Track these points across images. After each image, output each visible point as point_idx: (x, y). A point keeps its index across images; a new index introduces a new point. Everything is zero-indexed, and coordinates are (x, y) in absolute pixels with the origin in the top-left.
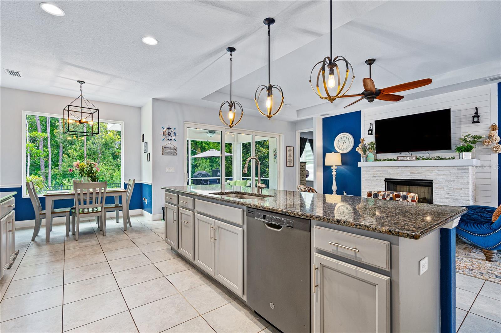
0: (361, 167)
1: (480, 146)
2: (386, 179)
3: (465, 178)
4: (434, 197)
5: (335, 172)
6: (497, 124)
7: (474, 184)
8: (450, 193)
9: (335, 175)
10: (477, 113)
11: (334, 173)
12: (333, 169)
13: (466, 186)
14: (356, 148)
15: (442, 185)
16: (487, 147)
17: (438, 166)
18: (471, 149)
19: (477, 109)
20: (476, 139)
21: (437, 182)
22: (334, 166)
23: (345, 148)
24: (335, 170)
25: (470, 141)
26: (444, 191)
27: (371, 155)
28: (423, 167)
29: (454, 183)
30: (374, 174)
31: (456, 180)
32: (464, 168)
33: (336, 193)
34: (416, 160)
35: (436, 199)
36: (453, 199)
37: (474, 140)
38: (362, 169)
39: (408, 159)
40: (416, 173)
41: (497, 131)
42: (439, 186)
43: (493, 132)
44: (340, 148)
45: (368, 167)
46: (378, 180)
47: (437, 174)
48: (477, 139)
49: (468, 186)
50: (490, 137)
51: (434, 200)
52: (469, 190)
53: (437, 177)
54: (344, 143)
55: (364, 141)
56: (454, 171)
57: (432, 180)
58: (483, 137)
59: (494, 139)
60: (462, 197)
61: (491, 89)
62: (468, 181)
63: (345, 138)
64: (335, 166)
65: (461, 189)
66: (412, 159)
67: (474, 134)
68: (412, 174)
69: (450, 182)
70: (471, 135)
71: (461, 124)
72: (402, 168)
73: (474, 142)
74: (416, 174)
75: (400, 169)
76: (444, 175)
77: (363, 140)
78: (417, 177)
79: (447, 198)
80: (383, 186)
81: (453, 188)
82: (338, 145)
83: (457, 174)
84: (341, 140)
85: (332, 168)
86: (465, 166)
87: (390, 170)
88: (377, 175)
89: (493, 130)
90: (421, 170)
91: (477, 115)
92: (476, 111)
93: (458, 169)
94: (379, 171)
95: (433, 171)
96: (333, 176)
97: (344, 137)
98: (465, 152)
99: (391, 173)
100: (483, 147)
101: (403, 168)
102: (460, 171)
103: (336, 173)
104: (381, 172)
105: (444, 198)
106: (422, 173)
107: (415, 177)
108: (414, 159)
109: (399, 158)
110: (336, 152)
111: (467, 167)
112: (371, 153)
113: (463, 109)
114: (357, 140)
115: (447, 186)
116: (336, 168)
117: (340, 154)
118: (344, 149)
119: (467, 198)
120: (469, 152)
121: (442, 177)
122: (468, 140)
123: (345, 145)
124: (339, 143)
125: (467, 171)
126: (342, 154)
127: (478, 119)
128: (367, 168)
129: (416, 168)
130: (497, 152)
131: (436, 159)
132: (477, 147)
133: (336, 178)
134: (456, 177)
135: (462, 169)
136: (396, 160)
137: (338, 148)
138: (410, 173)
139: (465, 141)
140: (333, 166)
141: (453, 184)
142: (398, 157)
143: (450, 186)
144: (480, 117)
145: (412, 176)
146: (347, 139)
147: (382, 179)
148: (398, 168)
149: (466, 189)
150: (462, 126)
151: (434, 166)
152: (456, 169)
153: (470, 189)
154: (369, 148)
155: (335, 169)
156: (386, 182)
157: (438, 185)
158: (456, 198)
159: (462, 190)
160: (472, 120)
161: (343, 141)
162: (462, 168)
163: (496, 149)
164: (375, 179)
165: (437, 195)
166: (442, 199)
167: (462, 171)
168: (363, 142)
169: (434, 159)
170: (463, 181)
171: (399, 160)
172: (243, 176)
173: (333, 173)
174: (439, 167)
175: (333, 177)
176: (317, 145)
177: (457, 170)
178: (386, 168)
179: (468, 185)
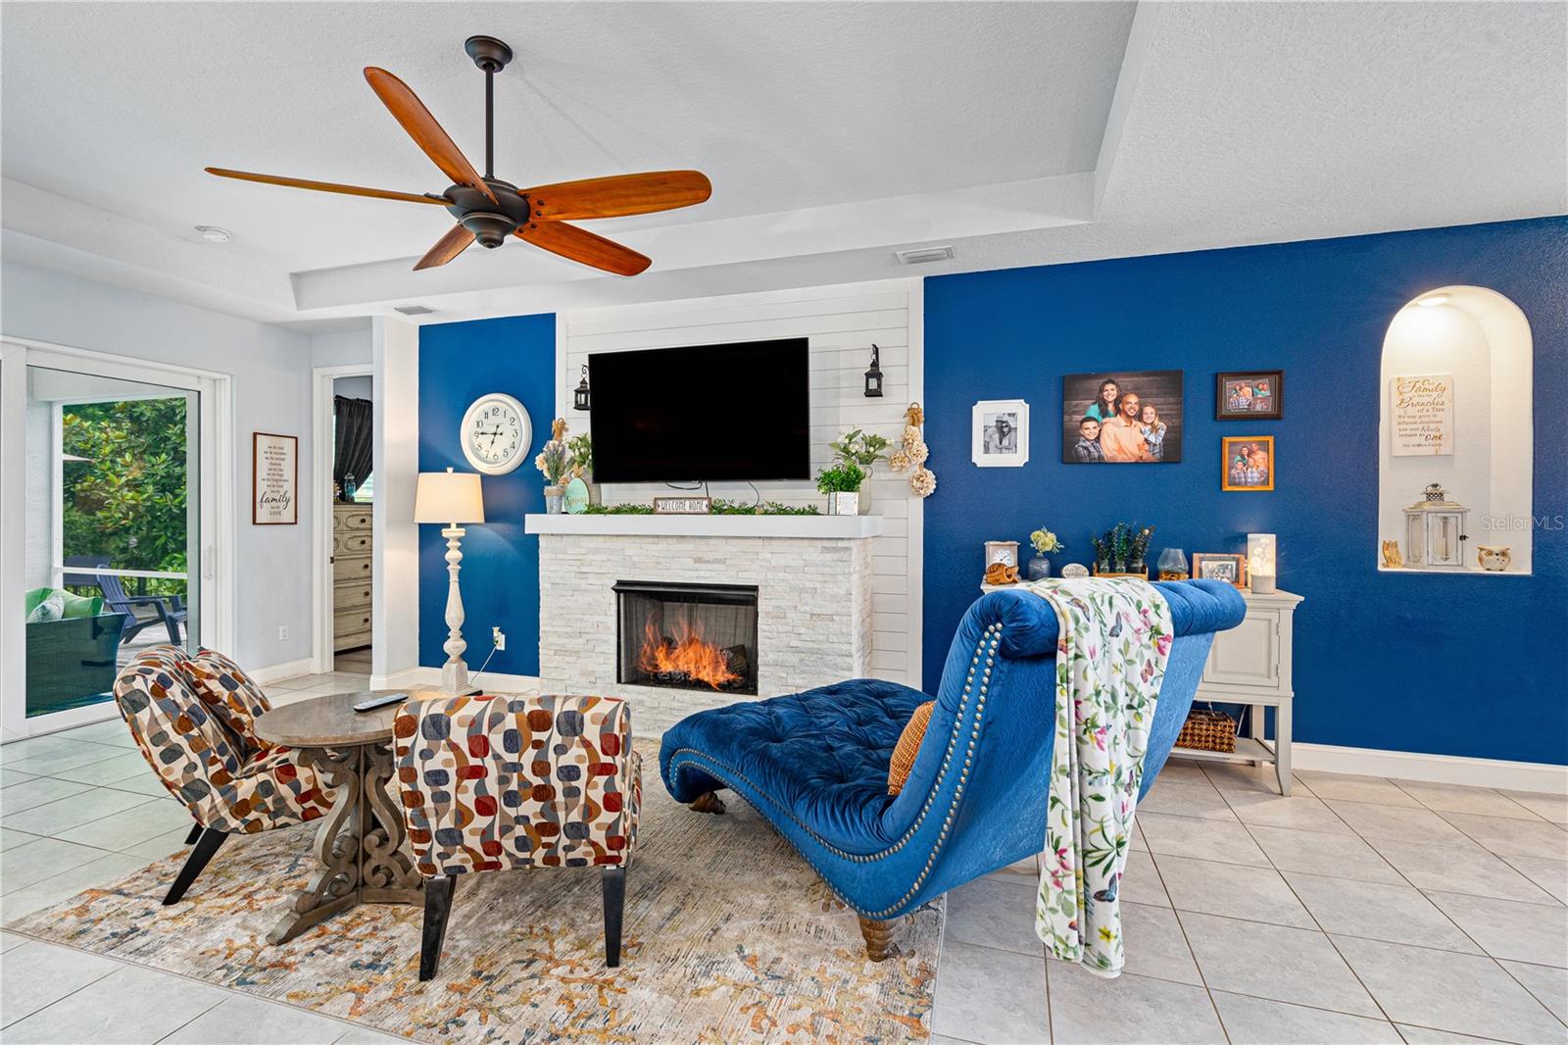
0: (538, 535)
1: (885, 472)
2: (619, 583)
3: (841, 581)
4: (759, 647)
5: (459, 549)
6: (922, 407)
7: (868, 596)
8: (802, 630)
9: (459, 564)
10: (875, 364)
11: (453, 555)
12: (447, 540)
13: (843, 607)
14: (537, 458)
15: (782, 603)
16: (899, 477)
17: (770, 538)
18: (859, 483)
19: (876, 351)
20: (872, 449)
21: (770, 594)
22: (453, 526)
23: (500, 453)
24: (459, 544)
25: (857, 452)
26: (787, 624)
27: (578, 485)
28: (729, 541)
29: (813, 597)
30: (583, 565)
31: (818, 585)
32: (841, 544)
33: (461, 637)
34: (710, 513)
35: (767, 655)
36: (811, 652)
37: (869, 452)
38: (542, 542)
39: (688, 510)
40: (709, 562)
41: (922, 425)
42: (773, 607)
43: (913, 428)
44: (483, 453)
45: (561, 535)
46: (595, 588)
47: (768, 565)
48: (874, 447)
49: (849, 607)
50: (906, 443)
51: (759, 659)
52: (851, 620)
53: (770, 575)
54: (495, 434)
55: (564, 433)
56: (813, 553)
57: (755, 588)
58: (888, 442)
59: (915, 452)
60: (835, 645)
61: (908, 293)
62: (848, 590)
63: (501, 413)
64: (459, 525)
65: (831, 618)
66: (699, 510)
67: (869, 433)
68: (698, 566)
69: (802, 595)
70: (861, 435)
71: (838, 396)
72: (669, 540)
73: (867, 459)
74: (710, 566)
75: (663, 545)
76: (787, 570)
77: (563, 427)
78: (713, 574)
79: (796, 650)
80: (610, 609)
81: (812, 615)
82: (476, 443)
83: (823, 566)
84: (485, 421)
85: (445, 533)
86: (842, 539)
87: (631, 549)
88: (590, 565)
89: (913, 425)
90: (725, 549)
91: (875, 373)
92: (874, 357)
93: (825, 549)
94: (597, 551)
95: (757, 553)
96: (449, 568)
97: (495, 411)
98: (841, 490)
99: (636, 559)
100: (891, 476)
101: (674, 540)
102: (828, 557)
103: (459, 555)
104: (605, 557)
105: (787, 652)
106: (728, 562)
107: (708, 574)
108: (705, 510)
109: (660, 503)
110: (463, 467)
111: (844, 544)
112: (578, 479)
113: (845, 348)
114: (543, 426)
115: (796, 607)
116: (461, 533)
117: (479, 476)
118: (495, 460)
119: (846, 647)
120: (852, 491)
121: (781, 575)
122: (854, 451)
123: (503, 442)
124: (477, 434)
125: (845, 556)
126: (485, 479)
127: (879, 385)
128: (559, 538)
129: (712, 541)
130: (921, 491)
131: (766, 513)
132: (875, 476)
133: (461, 574)
134: (820, 578)
135: (835, 550)
136: (651, 512)
137: (476, 451)
138: (692, 561)
139: (847, 453)
140: (448, 526)
141: (811, 602)
142: (656, 499)
143: (802, 610)
144: (883, 379)
145: (697, 574)
146: (507, 421)
147: (606, 581)
148: (656, 540)
149: (845, 618)
150: (843, 402)
151: (760, 538)
152: (820, 548)
153: (856, 618)
154: (572, 461)
155: (460, 539)
156: (622, 595)
157: (772, 603)
158: (819, 649)
159: (833, 620)
160: (865, 385)
161: (493, 425)
162: (833, 544)
163: (919, 485)
164: (583, 584)
165: (767, 641)
166: (781, 654)
167: (836, 556)
168: (560, 434)
169: (762, 511)
170: (835, 590)
171: (660, 510)
172: (65, 564)
173: (448, 556)
174: (773, 542)
175: (448, 572)
176: (386, 436)
177: (822, 553)
178: (619, 538)
179: (849, 604)
